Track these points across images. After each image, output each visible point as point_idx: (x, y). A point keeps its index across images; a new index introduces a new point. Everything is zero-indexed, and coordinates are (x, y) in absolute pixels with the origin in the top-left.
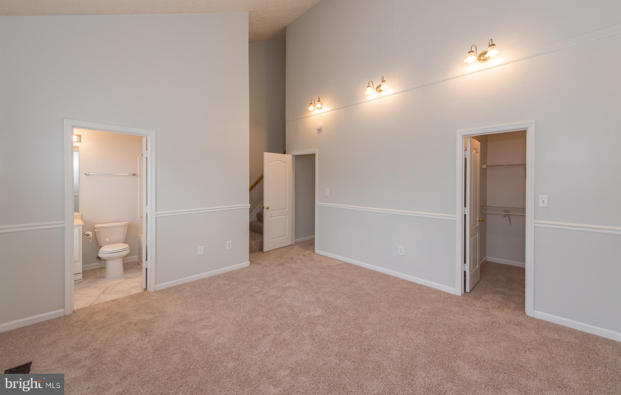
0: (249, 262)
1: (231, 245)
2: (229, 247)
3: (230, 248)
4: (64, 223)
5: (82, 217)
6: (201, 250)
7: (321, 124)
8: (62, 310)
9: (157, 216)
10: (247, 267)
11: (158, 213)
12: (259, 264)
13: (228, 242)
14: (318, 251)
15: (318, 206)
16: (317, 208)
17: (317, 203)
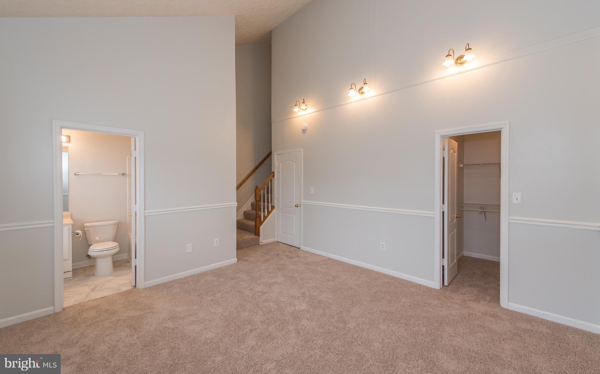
0: (236, 259)
1: (218, 242)
3: (218, 245)
4: (53, 223)
5: (71, 216)
6: (189, 248)
7: (306, 125)
8: (52, 308)
9: (146, 215)
10: (235, 264)
11: (146, 211)
13: (216, 240)
14: (303, 248)
15: (303, 204)
16: (302, 206)
17: (302, 201)
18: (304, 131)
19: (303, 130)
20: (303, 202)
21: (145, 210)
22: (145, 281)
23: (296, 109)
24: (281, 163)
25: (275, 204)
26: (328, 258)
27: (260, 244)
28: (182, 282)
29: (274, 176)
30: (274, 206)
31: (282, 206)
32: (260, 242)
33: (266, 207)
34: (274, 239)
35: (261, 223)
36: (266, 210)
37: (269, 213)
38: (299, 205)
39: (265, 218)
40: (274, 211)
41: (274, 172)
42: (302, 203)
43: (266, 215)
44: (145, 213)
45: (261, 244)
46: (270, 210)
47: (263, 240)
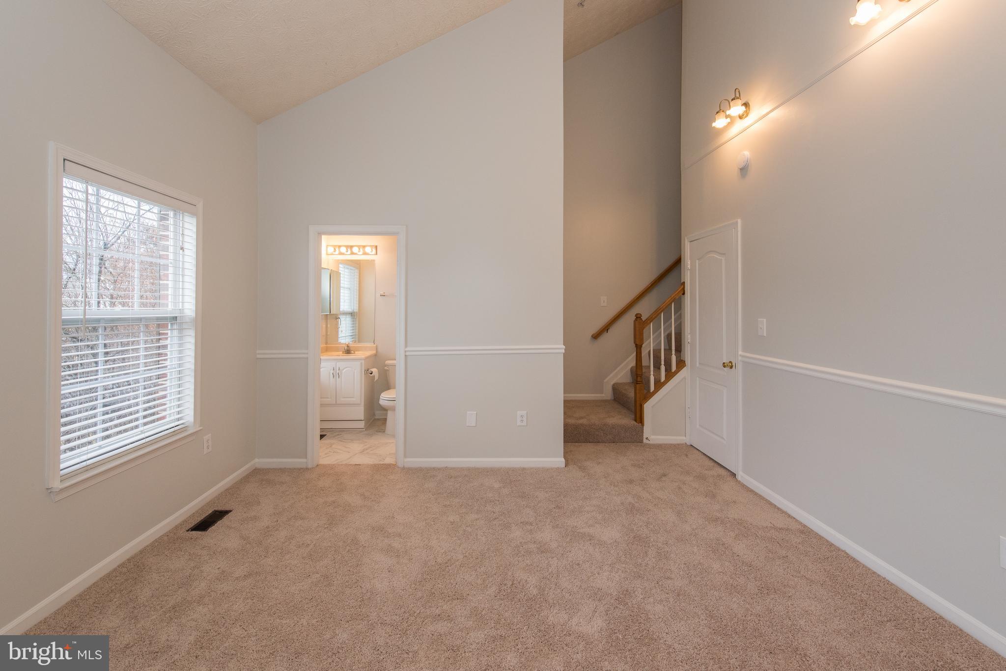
0: (563, 460)
1: (525, 419)
2: (522, 421)
3: (524, 423)
4: (307, 353)
5: (377, 349)
6: (471, 418)
7: (747, 153)
8: (304, 460)
9: (407, 353)
10: (558, 469)
11: (408, 349)
12: (583, 469)
13: (519, 413)
14: (741, 476)
15: (743, 362)
16: (740, 367)
17: (740, 353)
18: (744, 170)
19: (740, 169)
20: (743, 356)
21: (406, 347)
22: (405, 456)
23: (720, 123)
24: (697, 261)
25: (686, 356)
26: (805, 526)
27: (645, 441)
28: (450, 473)
29: (684, 294)
30: (685, 361)
31: (700, 363)
32: (645, 437)
33: (663, 363)
34: (684, 438)
35: (648, 395)
36: (663, 368)
37: (670, 375)
38: (734, 364)
39: (659, 385)
40: (684, 373)
41: (684, 283)
42: (740, 358)
43: (663, 379)
44: (405, 351)
45: (647, 442)
46: (674, 368)
47: (651, 434)
